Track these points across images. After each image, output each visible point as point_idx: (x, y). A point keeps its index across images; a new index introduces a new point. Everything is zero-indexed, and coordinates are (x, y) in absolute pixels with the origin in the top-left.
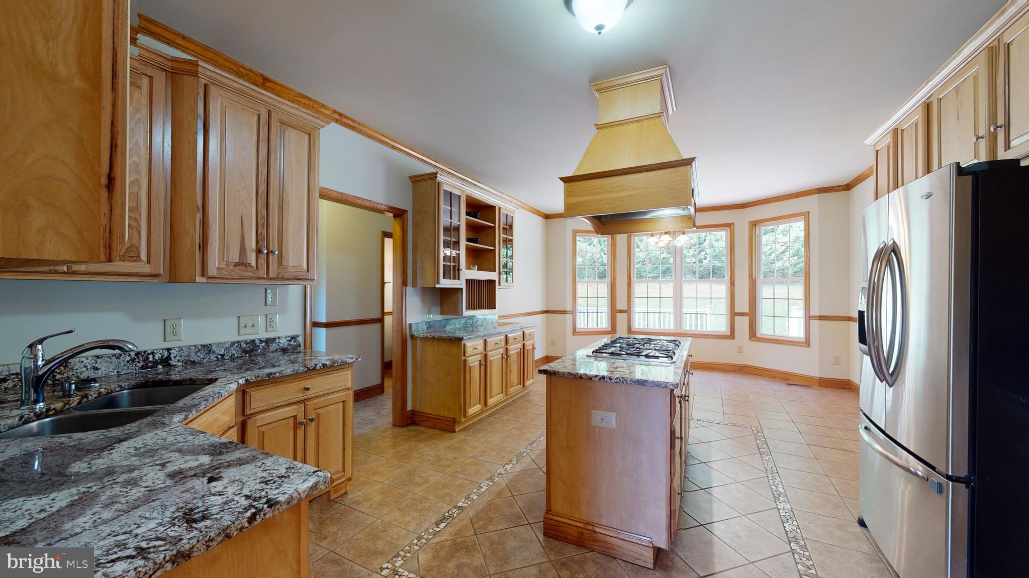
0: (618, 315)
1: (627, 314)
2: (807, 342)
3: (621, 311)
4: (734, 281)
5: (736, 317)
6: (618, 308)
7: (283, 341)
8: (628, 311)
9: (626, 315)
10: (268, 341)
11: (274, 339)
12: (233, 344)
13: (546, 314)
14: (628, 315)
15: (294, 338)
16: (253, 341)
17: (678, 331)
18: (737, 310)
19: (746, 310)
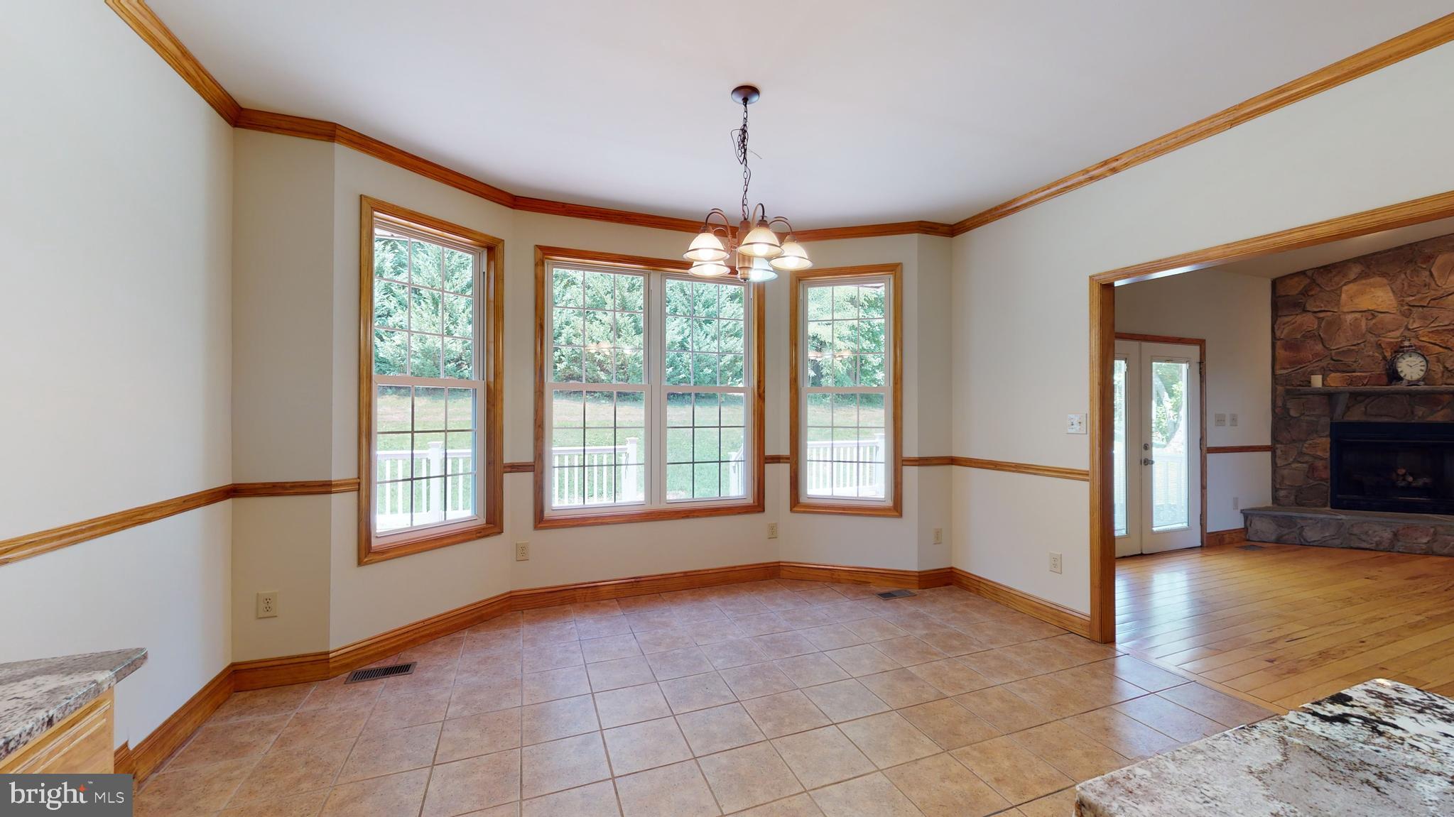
0: (508, 478)
1: (532, 474)
2: (896, 508)
3: (516, 468)
4: (764, 392)
5: (766, 465)
6: (508, 459)
8: (536, 468)
9: (529, 477)
13: (229, 502)
14: (535, 476)
17: (657, 506)
18: (769, 451)
19: (785, 450)
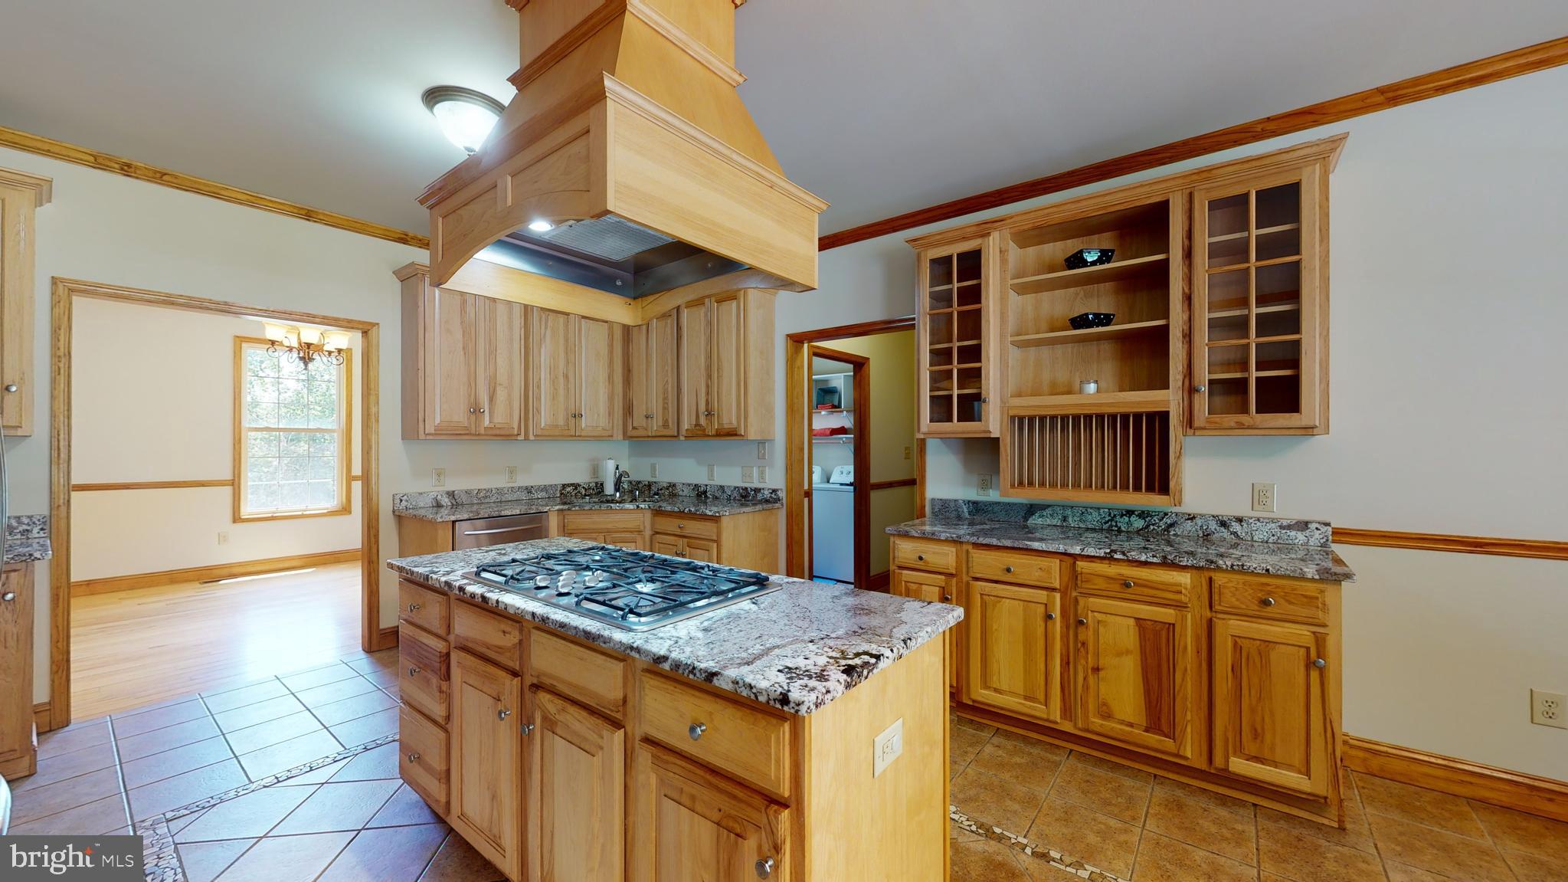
7: (766, 492)
10: (757, 490)
11: (760, 489)
12: (735, 488)
15: (774, 491)
16: (746, 488)
